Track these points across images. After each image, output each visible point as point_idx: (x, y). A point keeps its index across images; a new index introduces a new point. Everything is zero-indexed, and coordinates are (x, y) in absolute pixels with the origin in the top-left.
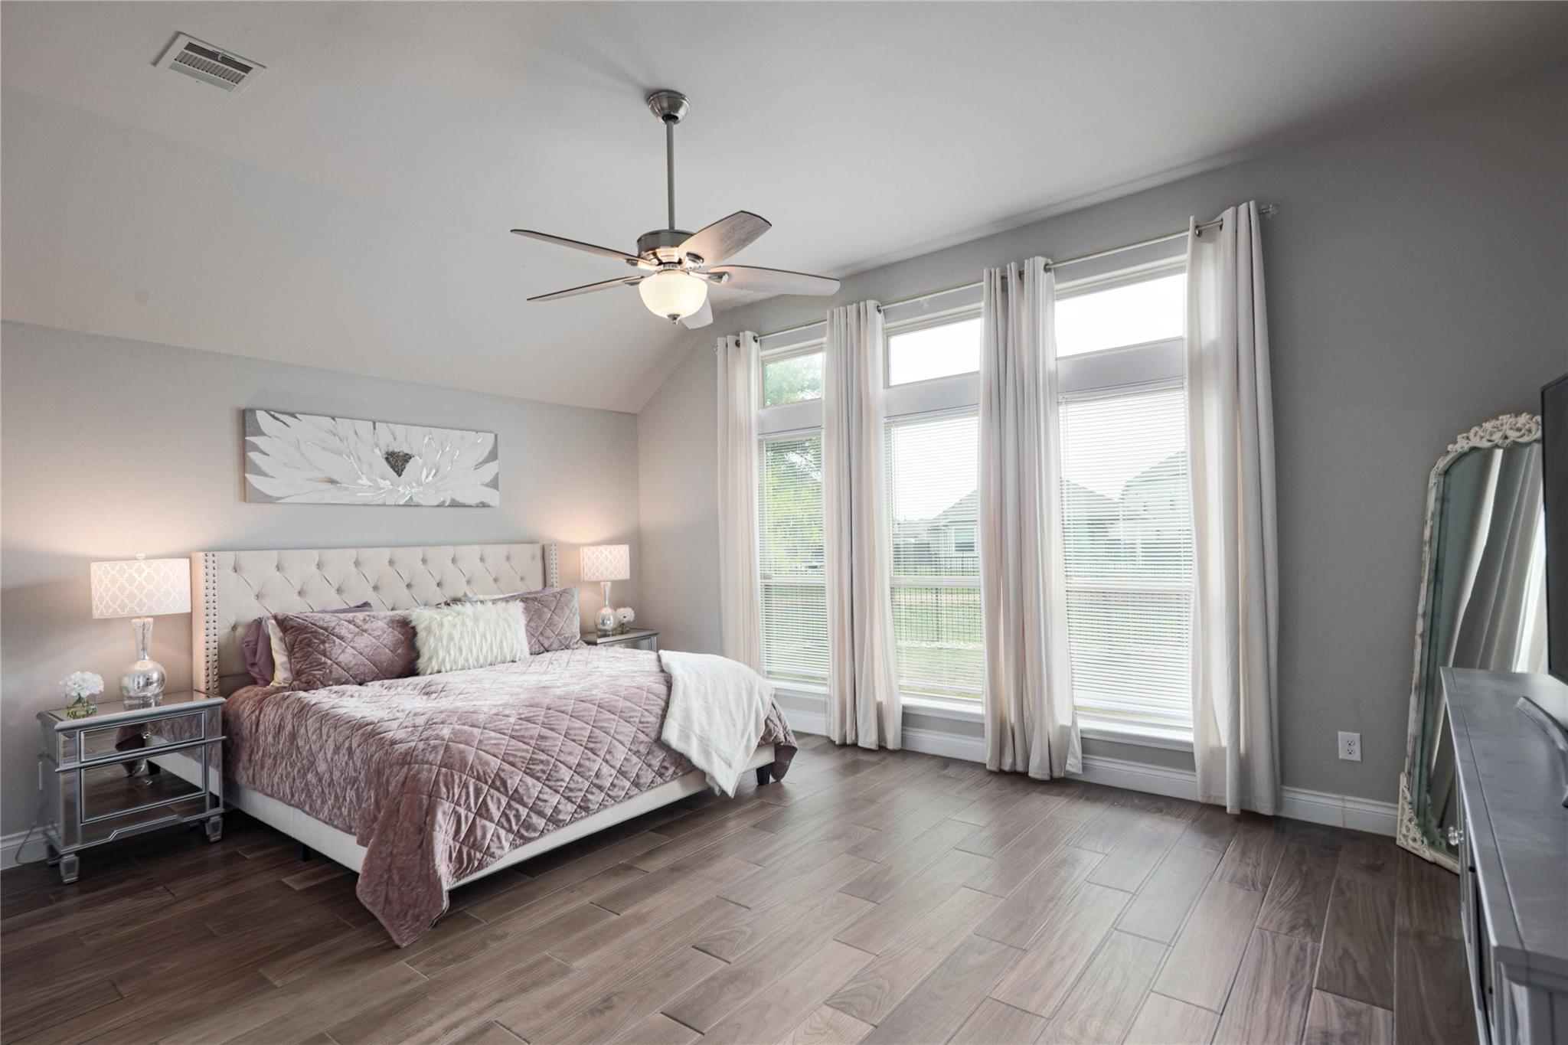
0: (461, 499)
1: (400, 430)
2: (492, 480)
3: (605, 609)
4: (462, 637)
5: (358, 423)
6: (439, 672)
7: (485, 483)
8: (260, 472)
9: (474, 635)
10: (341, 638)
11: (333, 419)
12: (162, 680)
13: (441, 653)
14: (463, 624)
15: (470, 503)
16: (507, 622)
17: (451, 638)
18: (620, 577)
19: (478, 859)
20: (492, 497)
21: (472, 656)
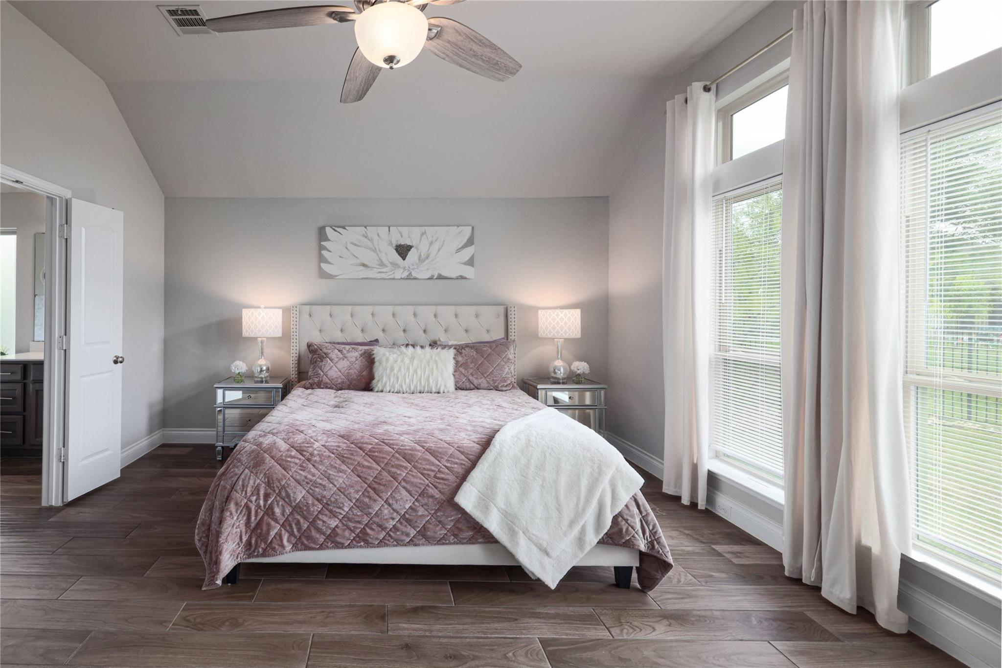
0: (444, 274)
1: (405, 230)
2: (469, 260)
3: (557, 361)
4: (400, 370)
5: (380, 228)
6: (382, 391)
7: (463, 262)
8: (327, 262)
9: (408, 369)
10: (331, 360)
11: (366, 227)
12: (268, 369)
13: (385, 379)
14: (402, 361)
15: (452, 277)
16: (436, 362)
17: (392, 369)
18: (573, 336)
19: (262, 548)
20: (469, 272)
21: (405, 384)
